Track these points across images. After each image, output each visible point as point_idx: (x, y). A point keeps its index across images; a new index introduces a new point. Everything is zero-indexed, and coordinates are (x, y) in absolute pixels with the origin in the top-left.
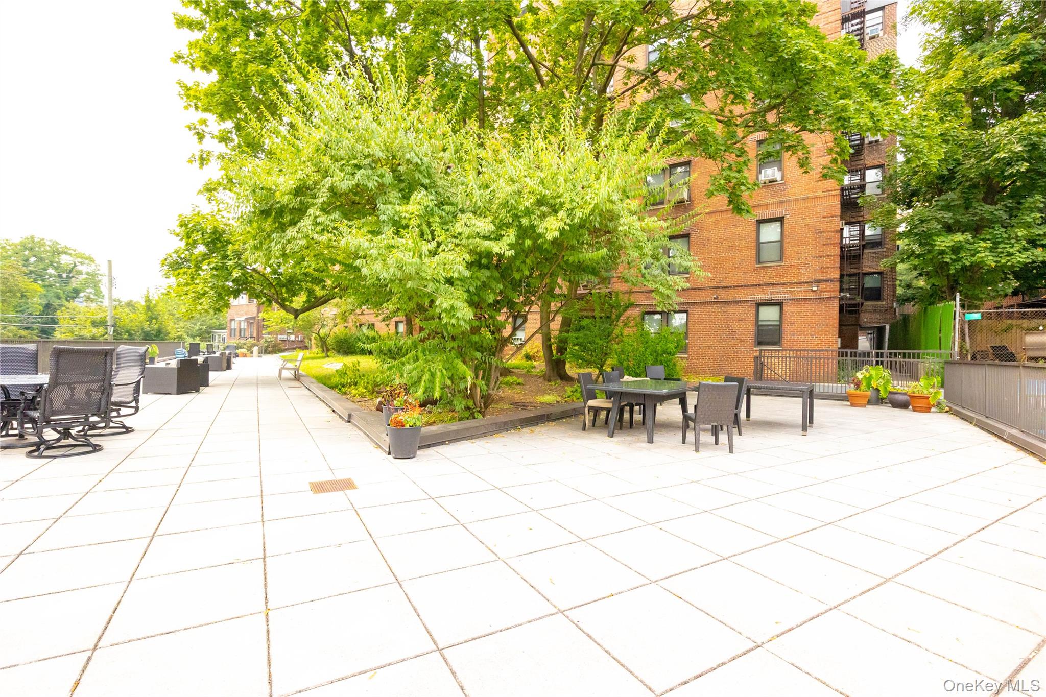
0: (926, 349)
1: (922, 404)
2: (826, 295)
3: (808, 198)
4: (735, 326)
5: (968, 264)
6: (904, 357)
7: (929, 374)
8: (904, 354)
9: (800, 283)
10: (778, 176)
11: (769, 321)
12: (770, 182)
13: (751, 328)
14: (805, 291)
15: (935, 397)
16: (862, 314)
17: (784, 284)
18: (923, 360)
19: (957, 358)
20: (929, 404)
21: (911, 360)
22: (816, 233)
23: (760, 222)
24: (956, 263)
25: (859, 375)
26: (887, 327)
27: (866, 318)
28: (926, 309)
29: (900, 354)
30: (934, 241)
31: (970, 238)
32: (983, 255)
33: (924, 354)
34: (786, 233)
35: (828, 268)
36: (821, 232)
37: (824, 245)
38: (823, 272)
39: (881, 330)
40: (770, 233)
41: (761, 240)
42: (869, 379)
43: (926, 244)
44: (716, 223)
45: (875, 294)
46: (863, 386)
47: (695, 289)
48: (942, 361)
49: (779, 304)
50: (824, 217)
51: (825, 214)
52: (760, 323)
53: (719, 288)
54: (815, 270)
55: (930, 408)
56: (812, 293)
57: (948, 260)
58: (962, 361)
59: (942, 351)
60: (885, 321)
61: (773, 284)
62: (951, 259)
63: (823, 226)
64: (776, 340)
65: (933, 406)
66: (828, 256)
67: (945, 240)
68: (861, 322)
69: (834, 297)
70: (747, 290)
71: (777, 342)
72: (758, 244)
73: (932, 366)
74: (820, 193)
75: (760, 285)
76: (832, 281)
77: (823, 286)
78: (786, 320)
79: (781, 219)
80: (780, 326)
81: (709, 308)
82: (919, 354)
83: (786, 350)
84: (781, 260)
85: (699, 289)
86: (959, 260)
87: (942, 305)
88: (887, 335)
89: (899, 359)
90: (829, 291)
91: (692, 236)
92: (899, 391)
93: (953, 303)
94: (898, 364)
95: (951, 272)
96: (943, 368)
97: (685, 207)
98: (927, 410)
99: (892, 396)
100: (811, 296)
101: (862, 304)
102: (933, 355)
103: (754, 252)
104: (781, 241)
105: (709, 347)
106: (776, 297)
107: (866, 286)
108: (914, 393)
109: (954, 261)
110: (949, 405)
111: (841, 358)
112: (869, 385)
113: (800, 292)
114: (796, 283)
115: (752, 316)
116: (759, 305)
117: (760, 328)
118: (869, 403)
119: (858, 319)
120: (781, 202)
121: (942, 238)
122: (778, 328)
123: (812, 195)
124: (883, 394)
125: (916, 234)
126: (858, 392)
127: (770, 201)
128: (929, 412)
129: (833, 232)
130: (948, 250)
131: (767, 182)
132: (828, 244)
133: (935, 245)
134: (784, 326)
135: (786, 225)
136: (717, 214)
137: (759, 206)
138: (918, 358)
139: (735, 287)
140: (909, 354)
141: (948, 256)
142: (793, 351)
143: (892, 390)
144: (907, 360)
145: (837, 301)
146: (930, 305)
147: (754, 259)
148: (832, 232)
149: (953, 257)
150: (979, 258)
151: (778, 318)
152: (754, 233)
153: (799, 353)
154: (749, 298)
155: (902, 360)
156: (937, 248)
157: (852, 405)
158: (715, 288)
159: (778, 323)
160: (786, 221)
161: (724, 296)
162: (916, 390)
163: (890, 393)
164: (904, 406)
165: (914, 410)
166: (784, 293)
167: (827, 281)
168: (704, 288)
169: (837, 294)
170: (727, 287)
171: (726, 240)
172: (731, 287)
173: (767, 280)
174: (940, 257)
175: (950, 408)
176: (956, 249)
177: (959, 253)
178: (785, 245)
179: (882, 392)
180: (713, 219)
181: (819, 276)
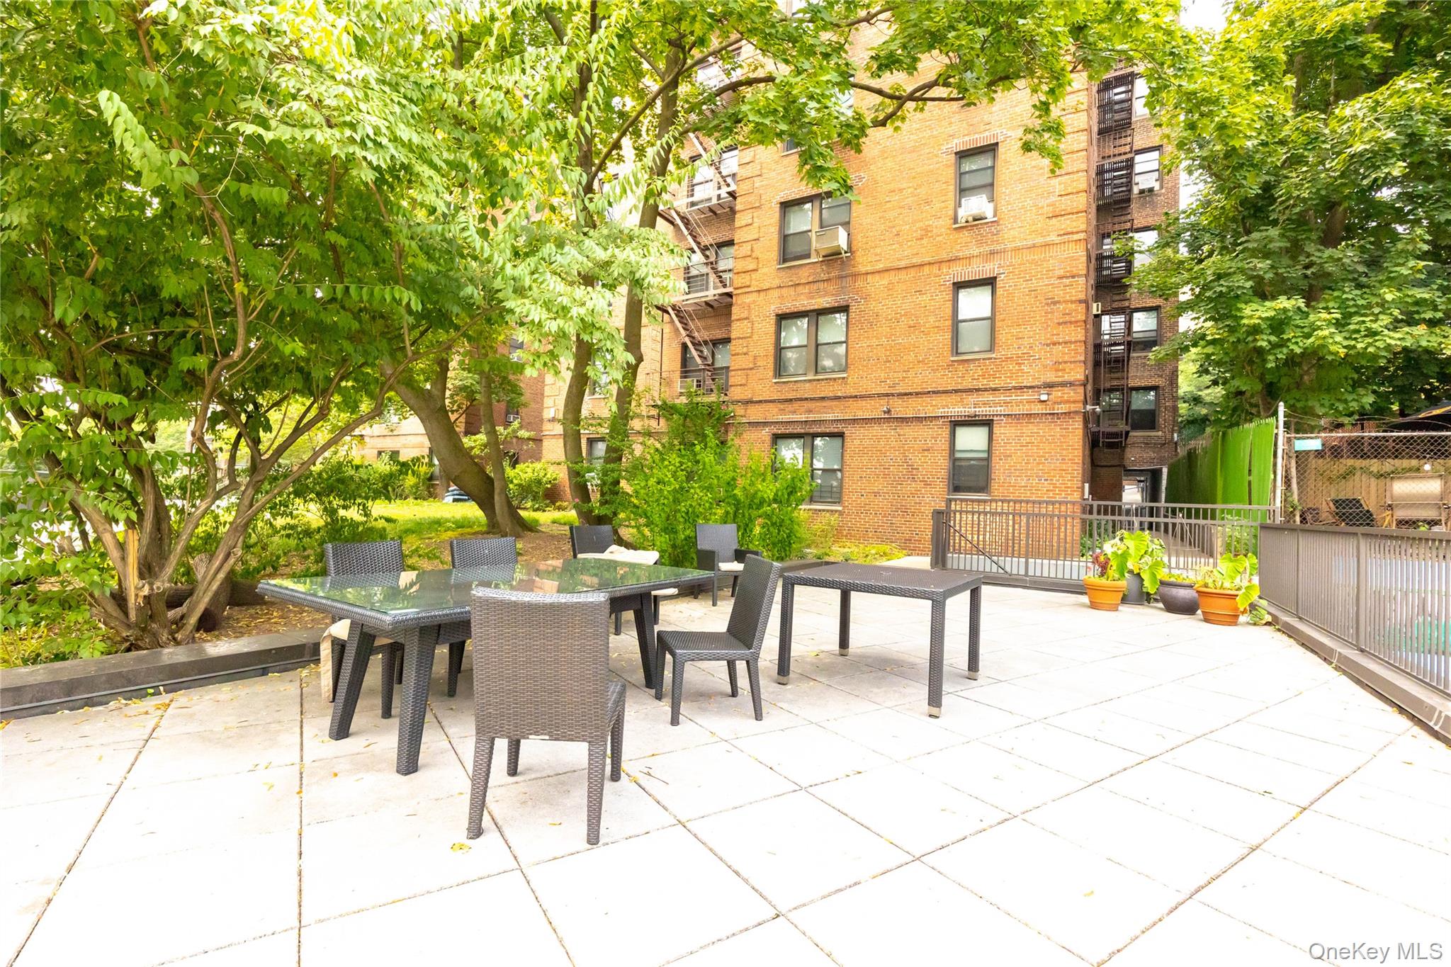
0: (1225, 502)
1: (1220, 607)
2: (1062, 408)
3: (1034, 246)
4: (917, 459)
5: (1298, 350)
6: (1189, 517)
7: (1235, 551)
8: (1189, 510)
9: (1021, 388)
10: (987, 210)
11: (972, 451)
12: (975, 220)
13: (941, 464)
14: (1029, 402)
15: (1247, 595)
16: (1128, 450)
17: (995, 390)
18: (1221, 522)
19: (1279, 519)
20: (1237, 609)
21: (1201, 522)
22: (1047, 304)
23: (959, 286)
24: (1278, 351)
25: (1109, 547)
26: (1165, 470)
27: (1135, 456)
28: (1224, 434)
29: (1181, 509)
30: (1240, 310)
31: (1303, 305)
32: (1326, 333)
33: (1223, 511)
34: (999, 304)
35: (1065, 362)
36: (1055, 303)
37: (1059, 324)
38: (1057, 370)
39: (1155, 475)
40: (975, 304)
41: (960, 318)
42: (1124, 557)
43: (1227, 317)
44: (890, 286)
45: (1147, 420)
46: (1113, 572)
47: (856, 397)
48: (1254, 524)
49: (987, 423)
50: (1061, 278)
51: (1061, 273)
52: (958, 455)
53: (893, 395)
54: (1045, 366)
55: (1236, 616)
56: (1039, 406)
57: (1264, 344)
58: (1287, 526)
59: (1254, 507)
60: (1162, 461)
61: (978, 390)
62: (1270, 342)
63: (1059, 294)
64: (982, 484)
65: (1244, 612)
66: (1066, 343)
67: (1260, 308)
68: (1127, 463)
69: (1076, 412)
70: (937, 400)
71: (984, 488)
72: (956, 322)
73: (1237, 534)
74: (1053, 238)
75: (956, 391)
76: (1071, 384)
77: (1057, 393)
78: (998, 450)
79: (990, 282)
80: (988, 459)
81: (876, 430)
82: (1213, 511)
83: (996, 501)
84: (991, 350)
85: (862, 397)
86: (1282, 344)
87: (1253, 425)
88: (1164, 482)
89: (1180, 519)
90: (1068, 402)
91: (852, 309)
92: (1180, 581)
93: (1272, 420)
94: (1178, 528)
95: (1269, 366)
96: (1255, 536)
97: (843, 262)
98: (1232, 620)
99: (1167, 590)
100: (1038, 409)
101: (1127, 433)
102: (1238, 512)
103: (948, 336)
104: (992, 319)
105: (876, 494)
106: (983, 411)
107: (1134, 407)
108: (1206, 586)
109: (1274, 346)
110: (1273, 610)
111: (1087, 516)
112: (1122, 568)
113: (1022, 403)
114: (1015, 388)
115: (943, 444)
116: (956, 424)
117: (957, 463)
118: (1124, 600)
119: (1122, 457)
120: (992, 253)
121: (1255, 306)
122: (985, 463)
123: (1040, 240)
124: (1149, 587)
125: (1210, 299)
126: (1103, 581)
127: (976, 252)
128: (1235, 624)
129: (1074, 302)
130: (1264, 326)
131: (970, 219)
132: (1065, 323)
133: (1242, 318)
134: (995, 460)
135: (999, 292)
136: (893, 273)
137: (957, 259)
138: (1213, 518)
139: (917, 394)
140: (1197, 510)
141: (1265, 337)
142: (1009, 501)
143: (1167, 579)
144: (1193, 521)
145: (1079, 419)
146: (1231, 426)
147: (948, 348)
148: (1072, 302)
149: (1273, 338)
150: (1318, 338)
151: (986, 448)
152: (949, 304)
153: (1018, 506)
154: (940, 412)
155: (1185, 521)
156: (1245, 321)
157: (1094, 605)
158: (887, 395)
159: (985, 455)
160: (999, 284)
161: (902, 408)
162: (1210, 581)
163: (1162, 583)
164: (1187, 609)
165: (1206, 620)
166: (996, 404)
167: (1063, 384)
168: (869, 396)
169: (1079, 407)
170: (906, 394)
171: (905, 315)
172: (910, 394)
173: (968, 384)
174: (1250, 338)
175: (1275, 618)
176: (1278, 325)
177: (1283, 333)
178: (998, 324)
179: (1146, 583)
180: (885, 282)
181: (1051, 377)
